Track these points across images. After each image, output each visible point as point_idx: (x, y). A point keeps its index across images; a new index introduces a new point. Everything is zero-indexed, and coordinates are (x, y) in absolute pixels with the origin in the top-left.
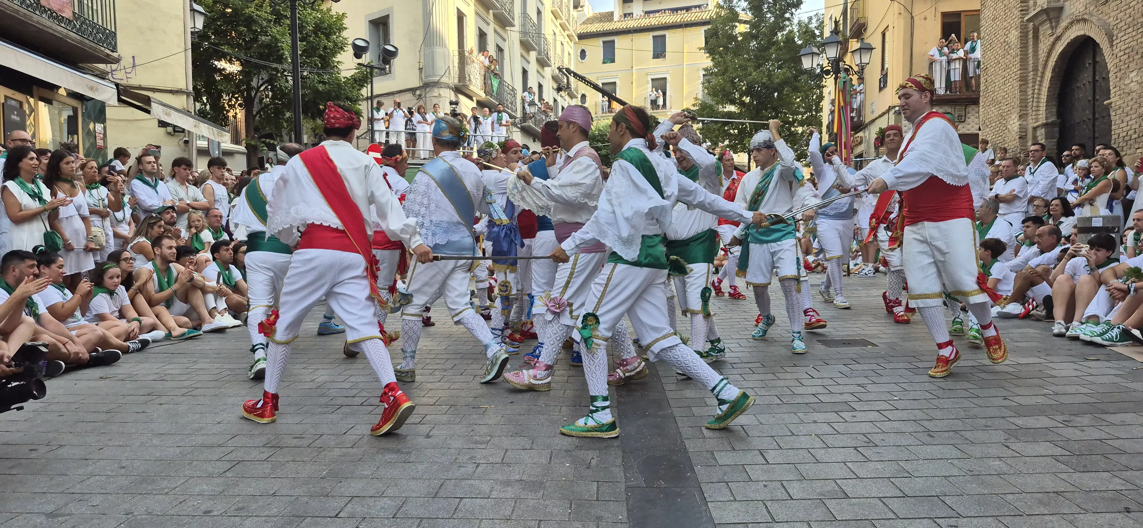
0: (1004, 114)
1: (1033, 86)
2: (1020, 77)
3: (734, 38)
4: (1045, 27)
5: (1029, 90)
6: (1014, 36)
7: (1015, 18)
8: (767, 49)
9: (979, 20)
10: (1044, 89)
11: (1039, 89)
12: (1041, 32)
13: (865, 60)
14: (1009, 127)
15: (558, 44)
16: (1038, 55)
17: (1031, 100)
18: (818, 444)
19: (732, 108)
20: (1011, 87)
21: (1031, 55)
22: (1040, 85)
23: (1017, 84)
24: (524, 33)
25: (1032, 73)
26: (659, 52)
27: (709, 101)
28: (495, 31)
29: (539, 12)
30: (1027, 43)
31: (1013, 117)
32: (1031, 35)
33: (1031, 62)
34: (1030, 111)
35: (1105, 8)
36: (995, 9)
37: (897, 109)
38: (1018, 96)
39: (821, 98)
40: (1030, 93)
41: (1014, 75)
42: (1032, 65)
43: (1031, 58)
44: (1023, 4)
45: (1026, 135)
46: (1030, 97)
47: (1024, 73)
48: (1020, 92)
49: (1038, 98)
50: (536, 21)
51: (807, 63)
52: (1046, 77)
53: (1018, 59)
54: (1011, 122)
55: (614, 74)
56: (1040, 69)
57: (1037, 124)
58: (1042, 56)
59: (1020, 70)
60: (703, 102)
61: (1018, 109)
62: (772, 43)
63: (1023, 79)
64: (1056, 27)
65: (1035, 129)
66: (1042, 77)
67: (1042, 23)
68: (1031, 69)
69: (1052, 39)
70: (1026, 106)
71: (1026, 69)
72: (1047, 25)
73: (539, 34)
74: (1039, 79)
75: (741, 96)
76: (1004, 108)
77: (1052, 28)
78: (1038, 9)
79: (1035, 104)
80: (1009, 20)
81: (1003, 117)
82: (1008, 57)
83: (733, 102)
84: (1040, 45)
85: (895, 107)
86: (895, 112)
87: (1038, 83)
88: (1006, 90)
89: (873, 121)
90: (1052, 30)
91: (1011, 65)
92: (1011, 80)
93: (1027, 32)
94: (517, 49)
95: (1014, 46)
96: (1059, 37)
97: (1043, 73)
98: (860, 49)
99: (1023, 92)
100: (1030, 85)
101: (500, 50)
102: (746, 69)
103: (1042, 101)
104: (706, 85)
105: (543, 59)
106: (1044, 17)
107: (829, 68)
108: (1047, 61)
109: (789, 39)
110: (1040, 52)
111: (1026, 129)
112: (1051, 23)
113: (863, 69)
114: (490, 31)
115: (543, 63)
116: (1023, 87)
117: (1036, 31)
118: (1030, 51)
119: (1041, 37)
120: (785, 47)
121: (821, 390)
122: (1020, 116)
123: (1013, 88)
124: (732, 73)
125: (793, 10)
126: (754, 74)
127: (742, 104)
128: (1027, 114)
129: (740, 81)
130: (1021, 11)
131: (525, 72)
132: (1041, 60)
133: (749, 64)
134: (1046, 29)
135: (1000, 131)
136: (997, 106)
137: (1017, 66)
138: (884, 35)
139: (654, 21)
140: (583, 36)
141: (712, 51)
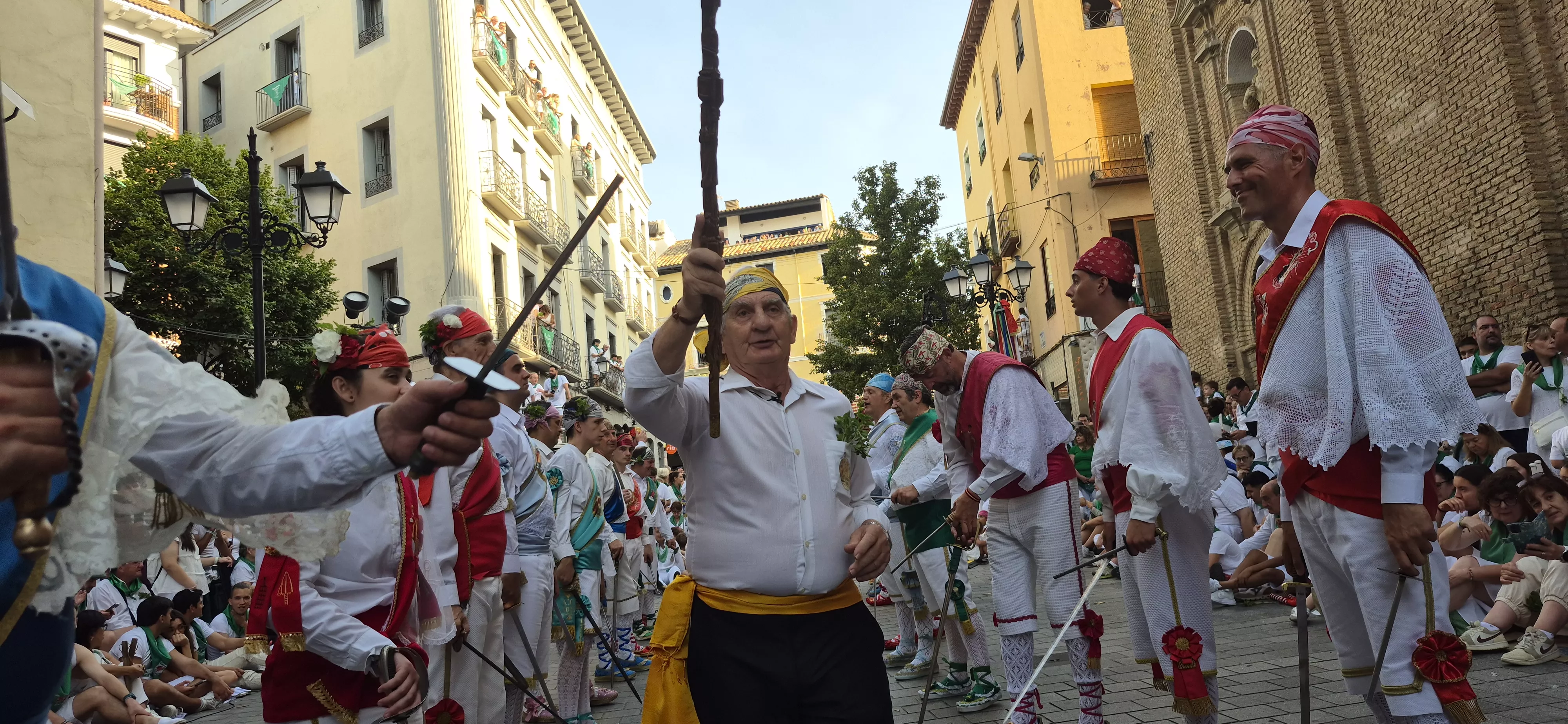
0: (1204, 338)
1: (1233, 302)
2: (1216, 291)
3: (859, 263)
4: (1234, 231)
5: (1229, 306)
6: (1199, 242)
7: (1197, 223)
8: (902, 274)
9: (1154, 227)
10: (1246, 304)
11: (1241, 305)
12: (1231, 237)
13: (1025, 281)
14: (1213, 353)
15: (633, 282)
16: (1232, 264)
17: (1234, 318)
20: (1206, 304)
21: (1223, 264)
22: (1241, 300)
23: (1212, 301)
24: (586, 271)
25: (1228, 286)
27: (836, 342)
29: (604, 244)
30: (1216, 250)
31: (1216, 340)
32: (1219, 241)
33: (1225, 273)
34: (1235, 332)
36: (1172, 213)
37: (1073, 339)
38: (1217, 314)
39: (977, 330)
40: (1231, 310)
41: (1207, 290)
42: (1227, 277)
43: (1224, 269)
44: (1203, 206)
45: (1235, 362)
46: (1232, 315)
47: (1220, 287)
48: (1219, 309)
49: (1242, 316)
50: (600, 255)
51: (953, 290)
52: (1246, 290)
53: (1209, 269)
54: (1215, 347)
56: (1238, 280)
57: (1247, 347)
58: (1237, 264)
59: (1214, 283)
60: (830, 345)
61: (1220, 330)
62: (907, 268)
63: (1220, 294)
64: (1247, 230)
65: (1245, 353)
66: (1242, 290)
67: (1230, 226)
68: (1226, 281)
69: (1245, 244)
70: (1229, 327)
71: (1221, 282)
72: (1236, 229)
73: (606, 271)
74: (1238, 292)
75: (876, 334)
76: (1202, 330)
77: (1243, 231)
78: (1223, 210)
79: (1239, 323)
80: (1191, 225)
81: (1203, 341)
82: (1197, 268)
83: (867, 343)
84: (1232, 252)
85: (1069, 337)
86: (1071, 343)
87: (1237, 297)
88: (1201, 308)
89: (1046, 355)
90: (1243, 233)
91: (1202, 278)
92: (1205, 296)
93: (1215, 237)
94: (578, 292)
95: (1201, 256)
96: (1253, 241)
97: (1242, 285)
98: (1016, 269)
99: (1222, 309)
100: (1230, 300)
101: (554, 294)
102: (878, 301)
103: (1247, 319)
104: (830, 322)
105: (614, 302)
106: (1231, 219)
107: (982, 294)
108: (1244, 270)
109: (928, 261)
110: (1234, 261)
111: (1234, 354)
112: (1240, 225)
113: (1023, 293)
115: (613, 307)
116: (1222, 303)
117: (1225, 236)
118: (1222, 259)
119: (1232, 242)
120: (923, 271)
122: (1224, 339)
123: (1209, 304)
124: (861, 306)
125: (928, 226)
126: (889, 305)
127: (879, 344)
128: (1232, 336)
129: (873, 315)
130: (1203, 213)
131: (589, 320)
132: (1236, 270)
133: (882, 294)
134: (1236, 233)
135: (1203, 359)
136: (1194, 329)
137: (1209, 279)
138: (1043, 251)
139: (756, 247)
140: (665, 270)
141: (834, 281)
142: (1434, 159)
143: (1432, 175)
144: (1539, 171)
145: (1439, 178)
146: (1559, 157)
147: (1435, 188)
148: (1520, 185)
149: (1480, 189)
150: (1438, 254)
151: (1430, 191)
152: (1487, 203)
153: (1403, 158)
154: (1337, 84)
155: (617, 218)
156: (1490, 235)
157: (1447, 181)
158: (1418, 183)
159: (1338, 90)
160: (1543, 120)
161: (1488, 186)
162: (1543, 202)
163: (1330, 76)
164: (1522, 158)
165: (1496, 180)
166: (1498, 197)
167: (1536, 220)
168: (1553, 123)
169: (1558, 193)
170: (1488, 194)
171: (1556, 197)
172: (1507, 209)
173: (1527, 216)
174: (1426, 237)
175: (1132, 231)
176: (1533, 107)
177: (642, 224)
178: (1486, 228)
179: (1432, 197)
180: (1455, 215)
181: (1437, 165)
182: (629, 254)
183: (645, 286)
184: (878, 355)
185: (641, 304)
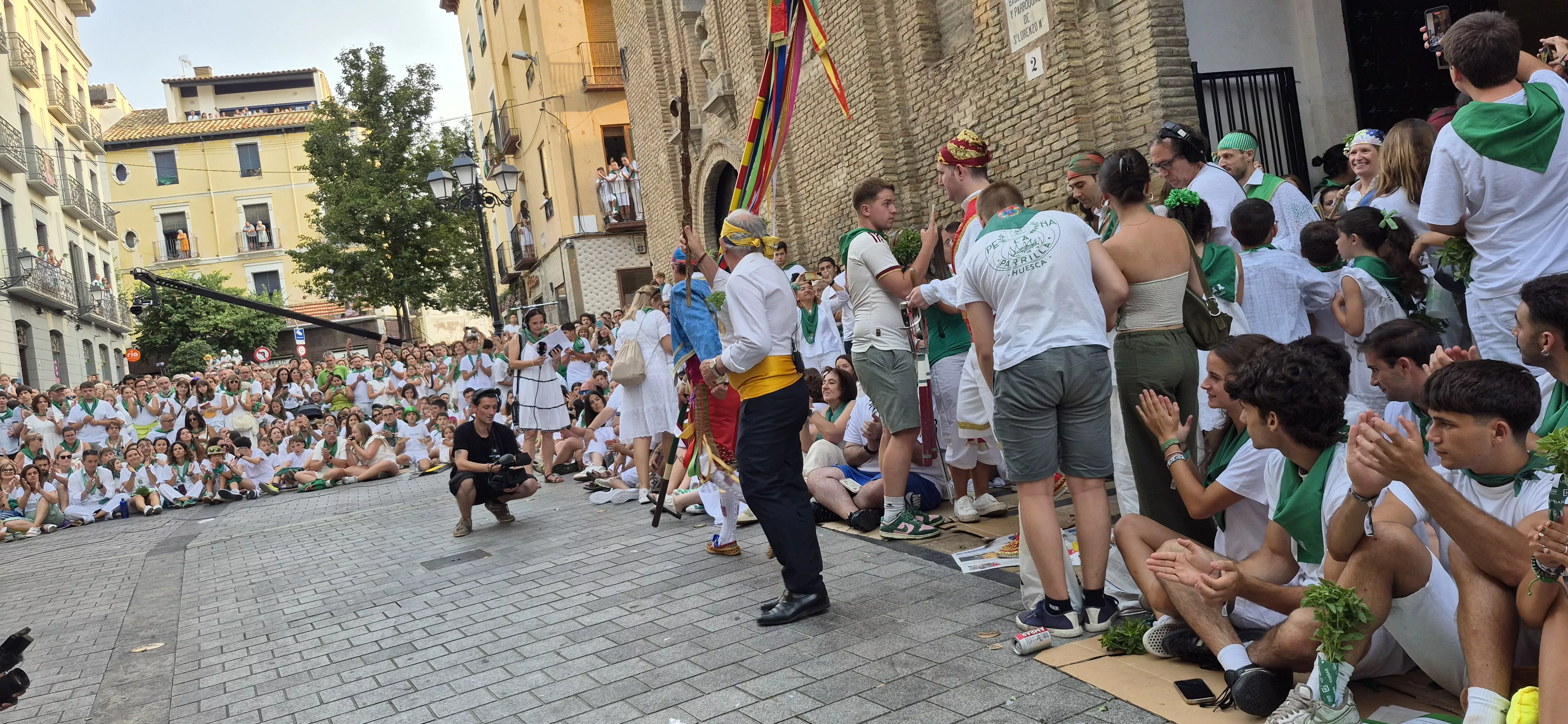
3: (347, 153)
6: (663, 159)
7: (661, 140)
9: (633, 137)
11: (698, 218)
13: (511, 186)
15: (69, 163)
19: (356, 247)
26: (251, 168)
27: (322, 239)
29: (24, 113)
35: (738, 132)
50: (19, 127)
51: (438, 191)
52: (702, 204)
53: (673, 183)
55: (181, 200)
56: (693, 196)
58: (694, 180)
59: (677, 196)
60: (315, 242)
62: (401, 161)
66: (697, 206)
69: (699, 163)
71: (680, 196)
73: (26, 147)
75: (369, 232)
76: (668, 239)
77: (696, 150)
80: (657, 141)
82: (662, 182)
87: (695, 210)
88: (667, 218)
89: (547, 256)
90: (699, 152)
91: (665, 192)
92: (670, 207)
93: (676, 154)
95: (664, 171)
96: (705, 160)
97: (696, 200)
98: (503, 173)
105: (41, 184)
108: (698, 187)
110: (693, 177)
112: (696, 145)
113: (510, 198)
115: (39, 190)
123: (672, 217)
124: (348, 201)
130: (665, 131)
131: (5, 206)
136: (664, 236)
137: (672, 192)
138: (541, 150)
140: (113, 147)
141: (316, 171)
142: (825, 103)
143: (822, 118)
144: (883, 123)
145: (827, 121)
146: (896, 113)
147: (823, 129)
148: (871, 135)
149: (848, 135)
150: (826, 185)
151: (821, 131)
152: (852, 147)
153: (804, 99)
154: (758, 26)
155: (41, 81)
156: (854, 174)
157: (832, 124)
158: (813, 123)
159: (759, 32)
160: (888, 81)
161: (852, 133)
162: (886, 150)
163: (753, 18)
164: (873, 112)
165: (858, 128)
166: (859, 143)
167: (881, 164)
168: (893, 85)
169: (896, 143)
170: (853, 139)
171: (895, 147)
172: (864, 153)
173: (875, 160)
174: (819, 171)
175: (623, 138)
176: (880, 69)
177: (80, 89)
178: (852, 167)
179: (822, 137)
180: (837, 154)
181: (825, 109)
182: (64, 127)
183: (86, 166)
184: (369, 254)
185: (80, 187)
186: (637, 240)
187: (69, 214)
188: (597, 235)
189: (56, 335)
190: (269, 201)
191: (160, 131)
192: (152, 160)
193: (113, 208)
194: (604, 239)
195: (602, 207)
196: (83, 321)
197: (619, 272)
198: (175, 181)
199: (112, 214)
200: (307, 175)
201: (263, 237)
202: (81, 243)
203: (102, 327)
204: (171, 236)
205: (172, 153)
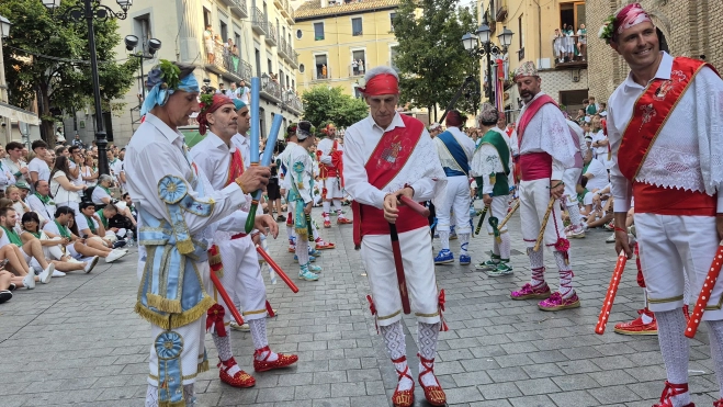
0: (604, 79)
3: (413, 24)
5: (619, 62)
7: (607, 13)
8: (438, 31)
14: (608, 88)
15: (281, 29)
17: (622, 70)
18: (489, 323)
19: (414, 76)
20: (608, 60)
23: (612, 58)
24: (254, 22)
26: (357, 32)
28: (233, 22)
31: (610, 81)
35: (665, 8)
38: (612, 67)
40: (620, 64)
41: (609, 52)
46: (621, 67)
48: (614, 64)
50: (263, 12)
51: (467, 46)
54: (609, 85)
55: (325, 48)
61: (613, 76)
62: (441, 28)
70: (618, 74)
73: (266, 22)
75: (421, 67)
76: (604, 75)
80: (604, 14)
81: (603, 82)
83: (414, 71)
88: (604, 62)
92: (607, 55)
94: (250, 34)
98: (504, 34)
99: (616, 64)
101: (237, 36)
102: (423, 48)
104: (394, 59)
105: (270, 40)
107: (483, 49)
109: (454, 25)
113: (506, 48)
114: (229, 22)
115: (269, 44)
116: (616, 61)
120: (450, 29)
121: (489, 288)
122: (615, 82)
124: (413, 50)
127: (422, 73)
130: (612, 7)
131: (257, 51)
133: (426, 43)
135: (602, 91)
136: (599, 74)
138: (520, 20)
139: (352, 7)
140: (298, 20)
141: (398, 34)
175: (572, 11)
182: (279, 11)
183: (287, 31)
184: (421, 79)
185: (285, 42)
186: (575, 74)
187: (280, 55)
188: (550, 70)
189: (273, 114)
190: (365, 49)
191: (318, 12)
192: (313, 28)
193: (298, 52)
194: (554, 73)
195: (554, 53)
196: (284, 108)
197: (560, 92)
198: (323, 38)
199: (297, 55)
200: (393, 36)
201: (361, 68)
202: (284, 71)
203: (290, 112)
204: (319, 67)
205: (322, 24)
